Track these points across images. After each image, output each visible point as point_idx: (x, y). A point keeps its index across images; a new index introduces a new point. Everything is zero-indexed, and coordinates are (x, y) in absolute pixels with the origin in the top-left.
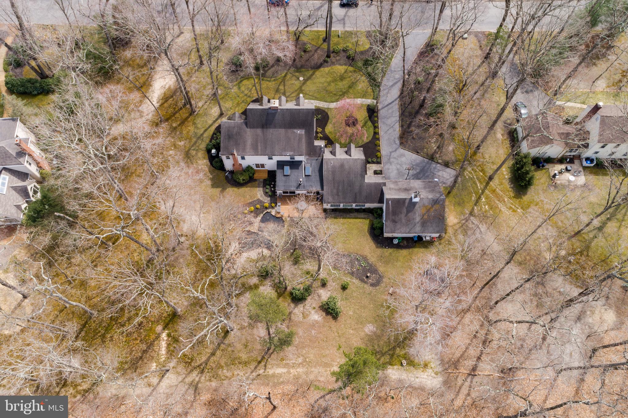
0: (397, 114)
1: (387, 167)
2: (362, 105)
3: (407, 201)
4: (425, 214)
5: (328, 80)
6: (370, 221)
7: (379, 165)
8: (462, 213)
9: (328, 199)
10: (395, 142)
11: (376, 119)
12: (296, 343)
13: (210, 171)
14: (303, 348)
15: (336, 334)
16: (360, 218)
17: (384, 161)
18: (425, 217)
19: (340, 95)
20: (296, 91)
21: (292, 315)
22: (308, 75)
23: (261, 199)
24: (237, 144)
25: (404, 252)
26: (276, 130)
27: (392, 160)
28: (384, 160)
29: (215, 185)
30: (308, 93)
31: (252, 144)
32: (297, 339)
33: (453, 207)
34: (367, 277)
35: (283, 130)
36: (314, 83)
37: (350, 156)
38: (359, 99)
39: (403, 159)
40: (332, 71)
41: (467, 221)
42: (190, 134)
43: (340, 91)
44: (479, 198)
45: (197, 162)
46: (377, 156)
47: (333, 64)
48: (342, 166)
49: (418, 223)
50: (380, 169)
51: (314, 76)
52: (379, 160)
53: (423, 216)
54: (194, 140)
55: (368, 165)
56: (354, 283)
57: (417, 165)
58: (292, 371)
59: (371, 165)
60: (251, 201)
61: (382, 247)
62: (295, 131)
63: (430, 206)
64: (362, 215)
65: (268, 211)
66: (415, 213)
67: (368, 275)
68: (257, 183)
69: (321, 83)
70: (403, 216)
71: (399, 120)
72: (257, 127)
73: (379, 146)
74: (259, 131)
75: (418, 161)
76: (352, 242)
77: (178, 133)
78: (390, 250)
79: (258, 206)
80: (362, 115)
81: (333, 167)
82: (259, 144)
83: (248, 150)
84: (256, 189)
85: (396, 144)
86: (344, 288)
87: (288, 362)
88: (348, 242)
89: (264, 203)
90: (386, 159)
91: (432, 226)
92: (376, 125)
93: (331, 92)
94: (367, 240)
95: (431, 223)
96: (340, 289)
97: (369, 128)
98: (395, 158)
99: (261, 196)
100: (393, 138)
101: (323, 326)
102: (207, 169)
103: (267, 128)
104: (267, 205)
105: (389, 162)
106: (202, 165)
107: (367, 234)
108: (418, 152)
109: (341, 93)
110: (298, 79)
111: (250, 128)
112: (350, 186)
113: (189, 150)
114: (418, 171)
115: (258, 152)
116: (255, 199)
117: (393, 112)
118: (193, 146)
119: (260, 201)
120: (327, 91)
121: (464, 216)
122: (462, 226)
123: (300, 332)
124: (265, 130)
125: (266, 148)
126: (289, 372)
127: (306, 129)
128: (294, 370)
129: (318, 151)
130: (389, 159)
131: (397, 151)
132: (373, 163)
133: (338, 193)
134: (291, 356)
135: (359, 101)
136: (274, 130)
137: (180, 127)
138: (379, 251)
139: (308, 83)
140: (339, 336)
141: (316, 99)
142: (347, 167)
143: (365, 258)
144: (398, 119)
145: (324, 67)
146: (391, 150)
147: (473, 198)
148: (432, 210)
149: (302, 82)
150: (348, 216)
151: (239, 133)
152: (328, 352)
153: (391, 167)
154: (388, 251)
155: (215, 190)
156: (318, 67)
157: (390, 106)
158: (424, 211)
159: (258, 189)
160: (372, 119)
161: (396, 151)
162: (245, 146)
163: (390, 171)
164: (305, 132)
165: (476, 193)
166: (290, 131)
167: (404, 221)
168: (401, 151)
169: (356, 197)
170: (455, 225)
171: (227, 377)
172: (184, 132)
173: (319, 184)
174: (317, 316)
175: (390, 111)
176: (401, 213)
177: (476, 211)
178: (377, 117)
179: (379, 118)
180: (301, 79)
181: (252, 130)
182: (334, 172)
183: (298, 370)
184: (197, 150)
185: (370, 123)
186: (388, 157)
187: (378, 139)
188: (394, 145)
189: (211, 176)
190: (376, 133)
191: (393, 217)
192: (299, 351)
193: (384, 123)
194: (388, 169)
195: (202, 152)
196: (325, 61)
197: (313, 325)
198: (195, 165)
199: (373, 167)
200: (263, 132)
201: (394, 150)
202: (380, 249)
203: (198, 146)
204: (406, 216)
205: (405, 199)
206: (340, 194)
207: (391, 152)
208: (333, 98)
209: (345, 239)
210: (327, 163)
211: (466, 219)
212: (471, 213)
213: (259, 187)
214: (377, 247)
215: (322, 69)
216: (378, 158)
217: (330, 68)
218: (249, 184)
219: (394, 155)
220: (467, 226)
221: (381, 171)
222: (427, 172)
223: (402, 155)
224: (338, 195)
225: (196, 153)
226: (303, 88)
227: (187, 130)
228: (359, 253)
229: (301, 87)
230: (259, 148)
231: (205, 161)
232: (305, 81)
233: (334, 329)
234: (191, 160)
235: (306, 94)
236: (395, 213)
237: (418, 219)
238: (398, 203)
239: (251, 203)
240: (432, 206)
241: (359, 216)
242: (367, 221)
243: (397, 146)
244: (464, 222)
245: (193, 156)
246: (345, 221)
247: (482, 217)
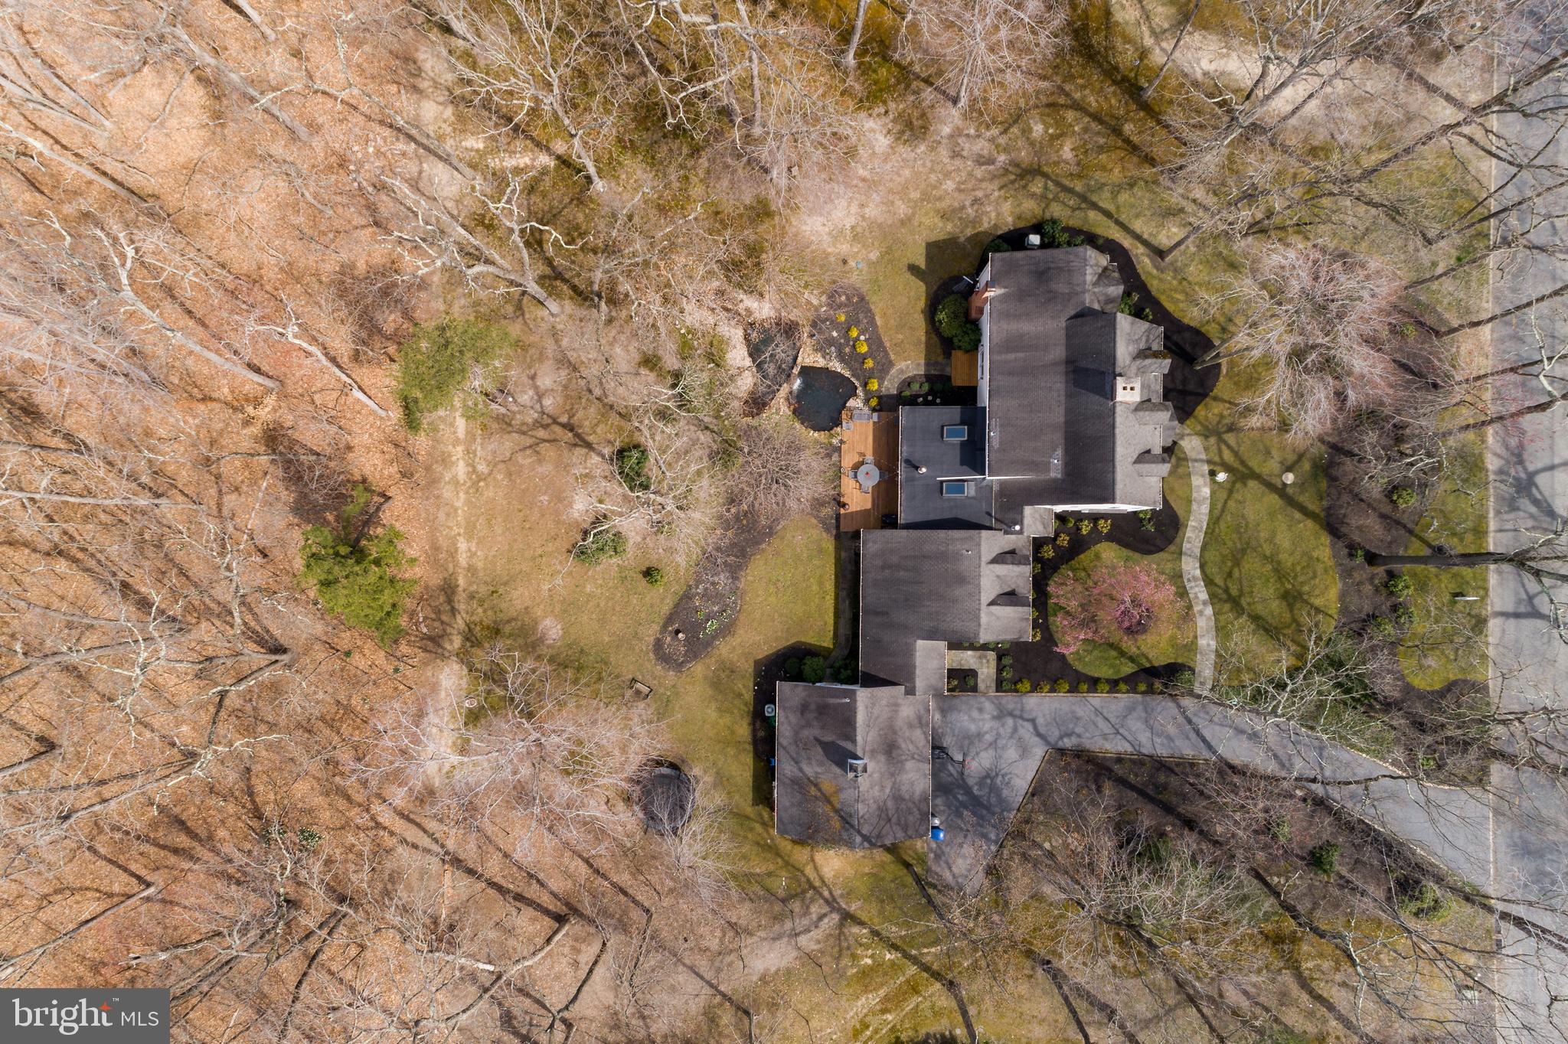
0: (1162, 751)
1: (988, 706)
2: (1192, 647)
3: (848, 746)
4: (820, 790)
5: (1283, 557)
6: (827, 649)
7: (993, 685)
8: (849, 894)
9: (875, 542)
10: (1069, 735)
11: (1142, 687)
12: (520, 459)
13: (977, 235)
14: (509, 474)
15: (539, 551)
16: (836, 623)
17: (1004, 701)
18: (813, 791)
19: (1227, 590)
20: (1243, 463)
21: (584, 451)
22: (1301, 499)
23: (893, 371)
24: (1021, 295)
25: (744, 730)
26: (1063, 399)
27: (1010, 721)
28: (1009, 700)
29: (935, 249)
30: (1236, 495)
31: (1021, 336)
32: (529, 460)
33: (867, 870)
34: (677, 632)
35: (1062, 419)
36: (1272, 515)
37: (992, 603)
38: (1213, 644)
39: (1012, 754)
40: (1320, 568)
41: (827, 901)
42: (1098, 175)
43: (1241, 591)
44: (894, 947)
45: (1006, 198)
46: (1020, 680)
47: (1347, 573)
48: (961, 580)
49: (801, 770)
50: (981, 686)
51: (1298, 515)
52: (1006, 685)
53: (816, 785)
54: (1079, 186)
55: (992, 656)
56: (661, 599)
57: (994, 789)
58: (460, 449)
59: (993, 664)
60: (887, 344)
61: (757, 674)
62: (1059, 452)
63: (838, 806)
64: (844, 631)
65: (860, 391)
66: (821, 764)
67: (680, 635)
68: (940, 359)
69: (1274, 534)
70: (816, 732)
71: (1140, 754)
72: (1068, 347)
73: (1053, 690)
74: (1059, 352)
75: (1005, 793)
76: (772, 599)
77: (1102, 141)
78: (749, 696)
79: (869, 363)
80: (1156, 647)
81: (957, 557)
82: (1021, 355)
83: (1004, 325)
84: (923, 355)
85: (1061, 738)
86: (649, 573)
87: (479, 440)
88: (772, 589)
89: (881, 380)
90: (1011, 706)
91: (792, 805)
92: (1123, 686)
93: (1237, 563)
94: (777, 639)
95: (800, 804)
96: (647, 564)
97: (1112, 666)
98: (1015, 730)
99: (902, 371)
100: (1078, 730)
101: (558, 522)
102: (986, 226)
103: (1067, 373)
104: (874, 385)
105: (1001, 715)
106: (998, 214)
107: (792, 641)
108: (1033, 795)
109: (1234, 592)
110: (1289, 469)
111: (1067, 328)
112: (906, 600)
113: (1046, 176)
114: (976, 791)
115: (1000, 353)
116: (893, 357)
117: (1170, 739)
118: (1057, 184)
119: (884, 367)
120: (1243, 551)
121: (842, 896)
122: (815, 888)
123: (546, 469)
124: (1062, 368)
125: (1011, 374)
126: (457, 442)
127: (1063, 481)
128: (460, 455)
129: (1010, 515)
130: (1011, 714)
131: (1037, 739)
132: (1000, 669)
133: (890, 567)
134: (491, 447)
135: (1207, 642)
136: (1063, 393)
137: (1120, 143)
138: (748, 668)
139: (1274, 499)
140: (534, 558)
141: (1214, 520)
142: (959, 592)
143: (726, 630)
144: (1145, 751)
145: (1333, 546)
146: (1040, 721)
147: (894, 929)
148: (828, 808)
149: (1275, 481)
150: (844, 594)
151: (1052, 297)
152: (498, 530)
153: (987, 716)
154: (746, 689)
155: (922, 250)
156: (1332, 526)
157: (1193, 735)
158: (827, 787)
159: (922, 362)
160: (1143, 676)
161: (1038, 734)
162: (1017, 317)
163: (975, 714)
164: (1055, 480)
165: (910, 940)
166: (1058, 437)
167: (806, 733)
168: (1039, 751)
169: (877, 613)
170: (816, 868)
171: (450, 306)
172: (1103, 157)
173: (919, 518)
174: (581, 506)
175: (1171, 729)
176: (823, 728)
177: (856, 930)
178: (1150, 691)
179: (1148, 698)
180: (1289, 478)
181: (1063, 333)
182: (943, 556)
183: (461, 463)
184: (1044, 197)
185: (1128, 669)
186: (1017, 713)
187: (1073, 689)
188: (1057, 733)
189: (962, 239)
190: (1094, 683)
191: (813, 707)
192: (502, 466)
193: (1131, 709)
194: (981, 710)
195: (1038, 211)
196: (1352, 549)
197: (561, 499)
198: (996, 194)
199: (986, 669)
200: (1055, 364)
201: (1042, 730)
202: (751, 670)
203: (1056, 199)
204: (816, 739)
205: (854, 741)
206: (887, 571)
207: (1033, 721)
208: (1215, 570)
209: (779, 585)
210: (971, 538)
211: (834, 900)
212: (847, 917)
213: (927, 364)
214: (756, 662)
215: (1326, 539)
216: (1015, 683)
217: (1331, 563)
218: (935, 339)
219: (1026, 731)
220: (812, 900)
221: (974, 689)
222: (974, 814)
223: (1024, 751)
224: (883, 567)
225: (1033, 195)
226: (1252, 483)
227: (1110, 166)
228: (742, 618)
229: (1257, 477)
230: (1011, 356)
231: (1010, 219)
232: (1281, 491)
233: (550, 547)
234: (1013, 182)
235: (1231, 492)
236: (823, 710)
237: (809, 770)
238: (846, 722)
239: (881, 344)
240: (837, 811)
241: (842, 621)
242: (827, 642)
243: (1052, 739)
244: (826, 893)
245: (1025, 187)
246: (830, 586)
247: (840, 946)
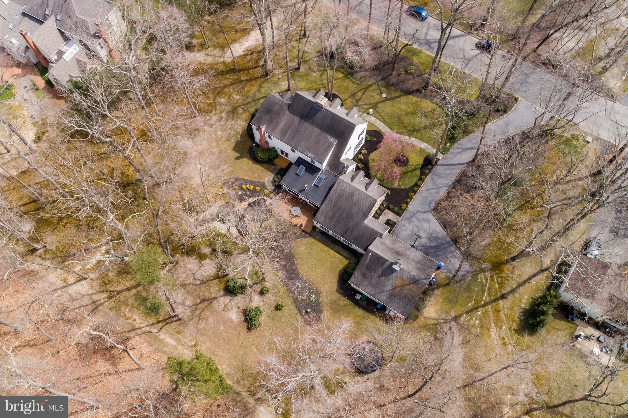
0: (454, 179)
1: (404, 222)
2: (422, 151)
3: (387, 264)
4: (398, 287)
5: (409, 110)
6: (349, 264)
7: (397, 216)
8: (447, 312)
9: (320, 218)
10: (430, 203)
11: (427, 171)
12: (200, 327)
13: (241, 134)
14: (203, 335)
15: (240, 343)
16: (341, 255)
17: (405, 216)
18: (397, 290)
19: (410, 130)
20: (370, 104)
21: (215, 301)
22: (393, 96)
23: (266, 184)
24: (270, 121)
25: (360, 312)
26: (312, 126)
27: (414, 219)
28: (405, 214)
29: (237, 148)
30: (380, 111)
31: (283, 128)
32: (203, 324)
33: (441, 300)
34: (307, 312)
35: (319, 130)
36: (393, 106)
37: (366, 190)
38: (425, 144)
39: (426, 225)
40: (419, 103)
41: (445, 323)
42: (250, 93)
43: (412, 127)
44: (476, 309)
45: (237, 121)
46: (401, 207)
47: (426, 97)
48: (352, 194)
49: (387, 291)
50: (395, 220)
51: (398, 99)
52: (400, 212)
53: (395, 288)
54: (249, 100)
55: (386, 211)
56: (290, 308)
57: (436, 238)
58: (179, 347)
59: (389, 212)
60: (256, 180)
61: (342, 294)
62: (329, 137)
63: (408, 282)
64: (346, 253)
65: (265, 198)
66: (389, 280)
67: (309, 310)
68: (273, 167)
69: (400, 109)
70: (375, 275)
71: (450, 186)
72: (297, 115)
73: (411, 199)
74: (296, 119)
75: (439, 235)
76: (318, 271)
77: (241, 86)
78: (348, 302)
79: (258, 188)
80: (416, 160)
81: (343, 191)
82: (289, 132)
83: (276, 132)
84: (268, 172)
85: (430, 206)
86: (278, 308)
87: (182, 338)
88: (314, 269)
89: (266, 189)
90: (409, 215)
91: (398, 303)
92: (423, 177)
93: (403, 123)
94: (333, 279)
95: (399, 300)
96: (274, 306)
97: (414, 176)
98: (418, 219)
99: (268, 181)
100: (430, 199)
101: (234, 328)
102: (241, 131)
103: (305, 120)
104: (266, 191)
105: (410, 220)
106: (240, 126)
107: (337, 274)
108: (445, 227)
109: (412, 129)
110: (381, 94)
111: (291, 112)
112: (347, 218)
113: (239, 106)
114: (432, 245)
115: (284, 138)
116: (261, 181)
117: (450, 174)
118: (244, 105)
119: (263, 186)
120: (400, 119)
121: (446, 316)
122: (437, 324)
123: (211, 319)
124: (302, 121)
125: (293, 138)
126: (175, 348)
127: (339, 141)
128: (182, 349)
129: (340, 168)
130: (411, 217)
131: (425, 214)
132: (393, 211)
133: (332, 217)
134: (188, 334)
135: (423, 145)
136: (310, 125)
137: (245, 83)
138: (337, 296)
139: (388, 103)
140: (241, 347)
141: (384, 121)
142: (355, 198)
143: (318, 294)
144: (450, 184)
145: (414, 96)
146: (420, 209)
147: (470, 305)
148: (407, 287)
149: (382, 99)
150: (332, 246)
151: (278, 113)
152: (220, 353)
153: (407, 225)
154: (344, 301)
155: (234, 152)
156: (408, 92)
157: (453, 167)
158: (399, 283)
159: (270, 173)
160: (423, 169)
161: (424, 213)
162: (276, 126)
163: (404, 228)
164: (337, 144)
165: (477, 302)
166: (324, 134)
167: (374, 281)
168: (430, 216)
169: (346, 232)
170: (430, 319)
171: (125, 316)
172: (246, 89)
173: (322, 199)
174: (235, 316)
175: (448, 172)
176: (375, 272)
177: (462, 319)
178: (430, 170)
179: (432, 172)
180: (384, 95)
181: (292, 115)
182: (340, 196)
183: (185, 351)
184: (245, 110)
185: (418, 172)
186: (412, 215)
187: (415, 192)
188: (427, 207)
189: (239, 139)
190: (417, 185)
191: (365, 271)
192: (197, 336)
193: (433, 179)
194: (404, 226)
195: (248, 114)
196: (418, 91)
197: (226, 322)
198: (233, 122)
199: (389, 215)
200: (299, 123)
201: (423, 211)
202: (339, 295)
203: (248, 108)
204: (378, 277)
205: (387, 260)
206: (333, 219)
207: (418, 211)
208: (401, 130)
209: (314, 265)
210: (339, 183)
211: (445, 319)
212: (456, 319)
213: (272, 172)
214: (337, 291)
215: (411, 97)
216: (401, 209)
217: (419, 99)
218: (266, 165)
219: (420, 216)
220: (441, 328)
221: (395, 223)
222: (441, 251)
223: (428, 221)
224: (331, 220)
225: (242, 113)
226: (379, 105)
227: (250, 88)
228: (317, 286)
229: (378, 103)
230: (288, 135)
231: (244, 123)
232: (387, 99)
233: (241, 338)
234: (233, 116)
235: (377, 112)
236: (369, 268)
237: (388, 288)
238: (378, 260)
239: (255, 182)
240: (410, 284)
241: (342, 252)
242: (346, 262)
243: (429, 209)
244: (442, 321)
245: (237, 114)
246: (326, 248)
247: (465, 329)
